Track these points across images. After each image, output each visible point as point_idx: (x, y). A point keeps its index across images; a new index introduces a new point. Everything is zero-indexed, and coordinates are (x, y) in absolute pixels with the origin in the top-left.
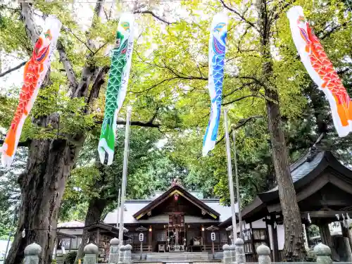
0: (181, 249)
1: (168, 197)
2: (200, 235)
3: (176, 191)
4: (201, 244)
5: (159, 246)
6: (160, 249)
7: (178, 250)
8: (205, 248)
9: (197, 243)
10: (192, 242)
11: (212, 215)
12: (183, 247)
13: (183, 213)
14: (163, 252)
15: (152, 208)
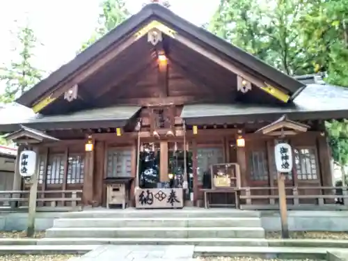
0: (172, 198)
1: (130, 42)
2: (233, 159)
3: (154, 24)
4: (234, 182)
5: (110, 190)
6: (110, 201)
7: (165, 203)
8: (247, 196)
9: (221, 181)
10: (207, 181)
11: (273, 92)
12: (179, 193)
13: (180, 100)
14: (120, 206)
15: (80, 79)
